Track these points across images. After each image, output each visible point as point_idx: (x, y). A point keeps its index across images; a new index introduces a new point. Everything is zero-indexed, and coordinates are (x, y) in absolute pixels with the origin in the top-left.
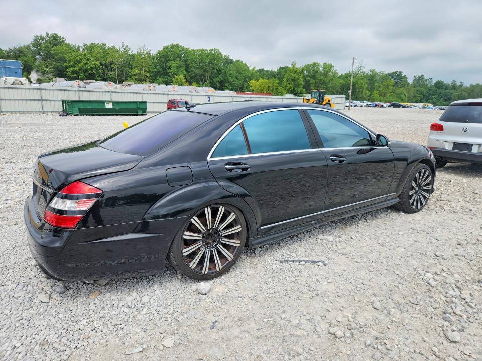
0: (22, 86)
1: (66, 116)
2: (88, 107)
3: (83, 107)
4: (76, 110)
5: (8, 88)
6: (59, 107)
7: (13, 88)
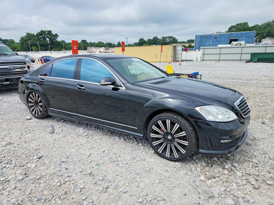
0: (241, 46)
1: (249, 62)
2: (265, 57)
3: (261, 57)
4: (256, 59)
5: (234, 48)
6: (249, 57)
7: (236, 47)
